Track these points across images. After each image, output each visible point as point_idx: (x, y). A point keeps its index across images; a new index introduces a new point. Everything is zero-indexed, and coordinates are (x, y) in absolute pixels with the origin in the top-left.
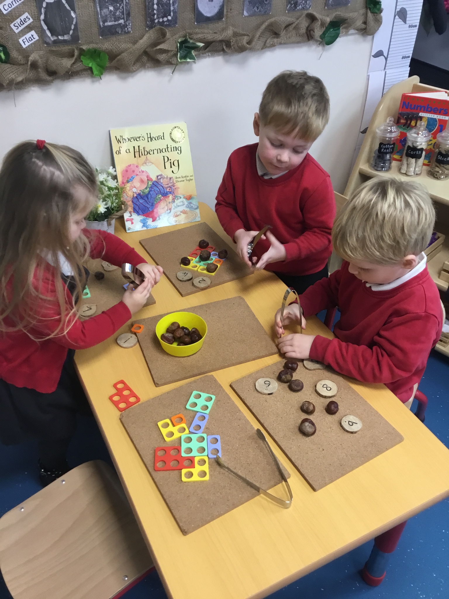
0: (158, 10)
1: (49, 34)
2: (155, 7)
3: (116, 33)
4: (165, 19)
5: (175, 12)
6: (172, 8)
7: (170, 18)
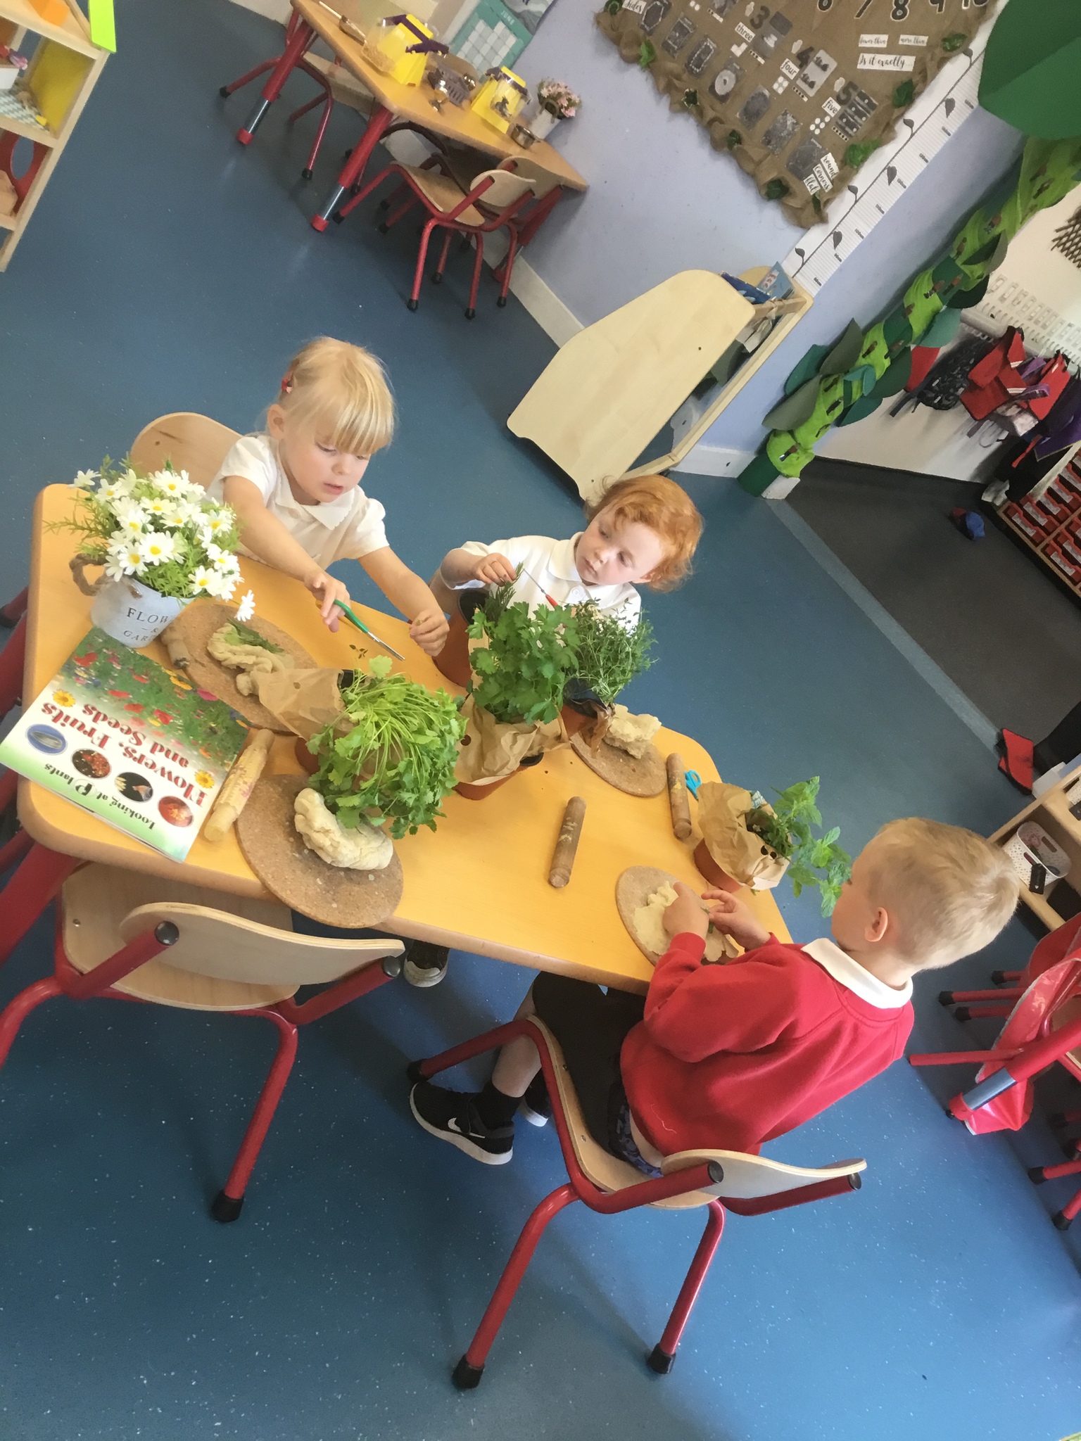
0: (696, 59)
1: (643, 19)
2: (696, 55)
3: (669, 51)
4: (695, 69)
5: (703, 68)
6: (702, 66)
7: (698, 71)
